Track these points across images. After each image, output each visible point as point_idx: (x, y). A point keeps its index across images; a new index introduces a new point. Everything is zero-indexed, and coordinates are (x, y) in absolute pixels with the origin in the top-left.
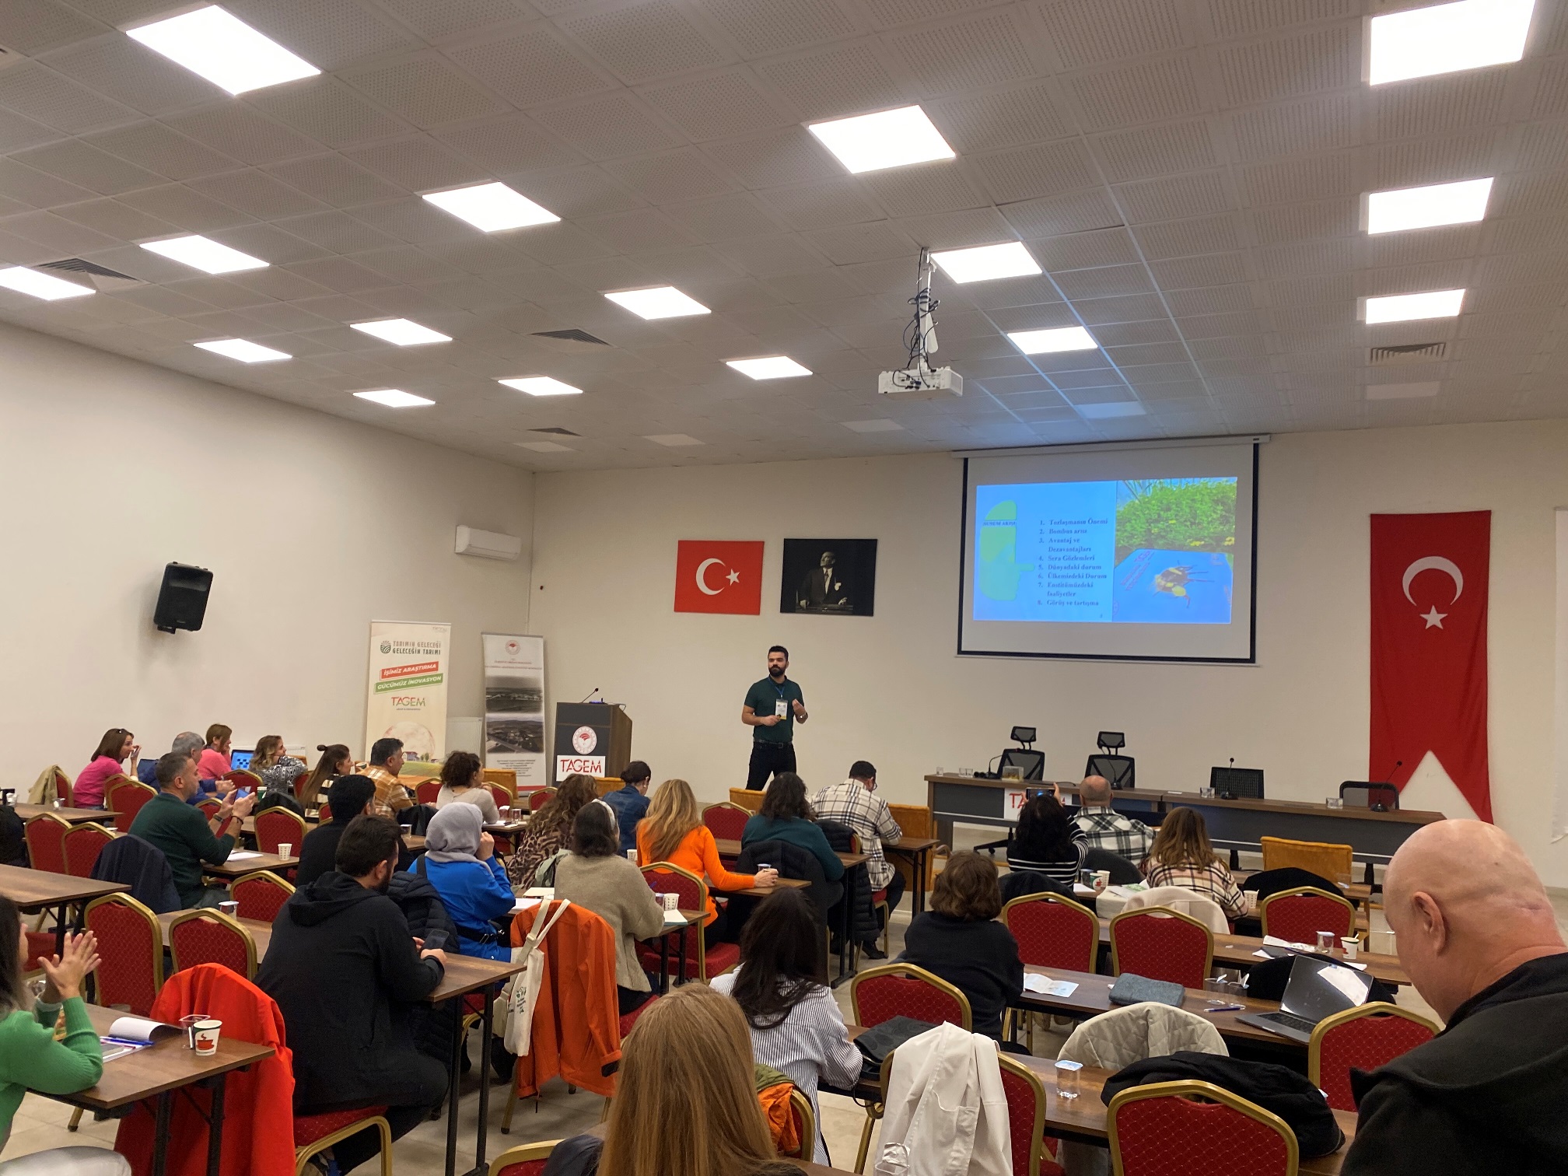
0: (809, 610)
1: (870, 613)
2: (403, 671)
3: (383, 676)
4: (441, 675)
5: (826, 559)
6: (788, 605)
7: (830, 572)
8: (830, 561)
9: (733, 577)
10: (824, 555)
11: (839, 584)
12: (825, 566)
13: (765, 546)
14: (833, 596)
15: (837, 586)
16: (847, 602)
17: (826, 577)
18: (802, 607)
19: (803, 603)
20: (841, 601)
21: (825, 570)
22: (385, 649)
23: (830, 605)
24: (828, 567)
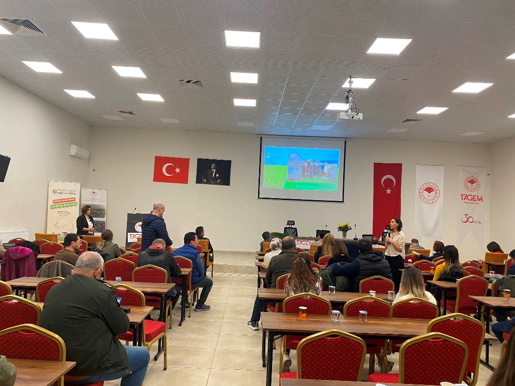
0: (208, 183)
1: (229, 185)
2: (62, 201)
3: (54, 203)
4: (77, 203)
5: (213, 166)
6: (199, 181)
7: (215, 170)
8: (215, 167)
9: (178, 170)
12: (213, 169)
13: (190, 161)
14: (215, 179)
15: (217, 175)
16: (221, 181)
17: (213, 172)
18: (204, 182)
19: (205, 180)
20: (219, 181)
22: (54, 192)
23: (214, 182)
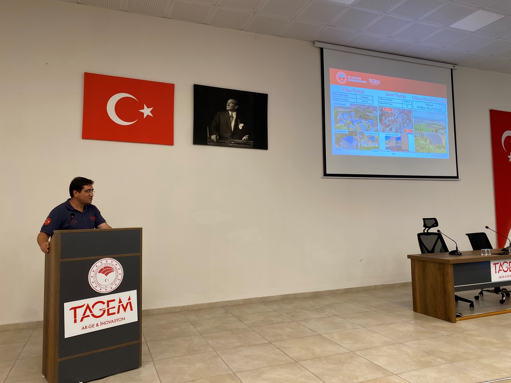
5: (231, 105)
6: (199, 139)
8: (233, 106)
10: (229, 101)
11: (243, 125)
12: (231, 110)
13: (176, 89)
16: (249, 139)
17: (231, 118)
20: (244, 138)
21: (230, 113)
23: (235, 140)
24: (233, 110)
